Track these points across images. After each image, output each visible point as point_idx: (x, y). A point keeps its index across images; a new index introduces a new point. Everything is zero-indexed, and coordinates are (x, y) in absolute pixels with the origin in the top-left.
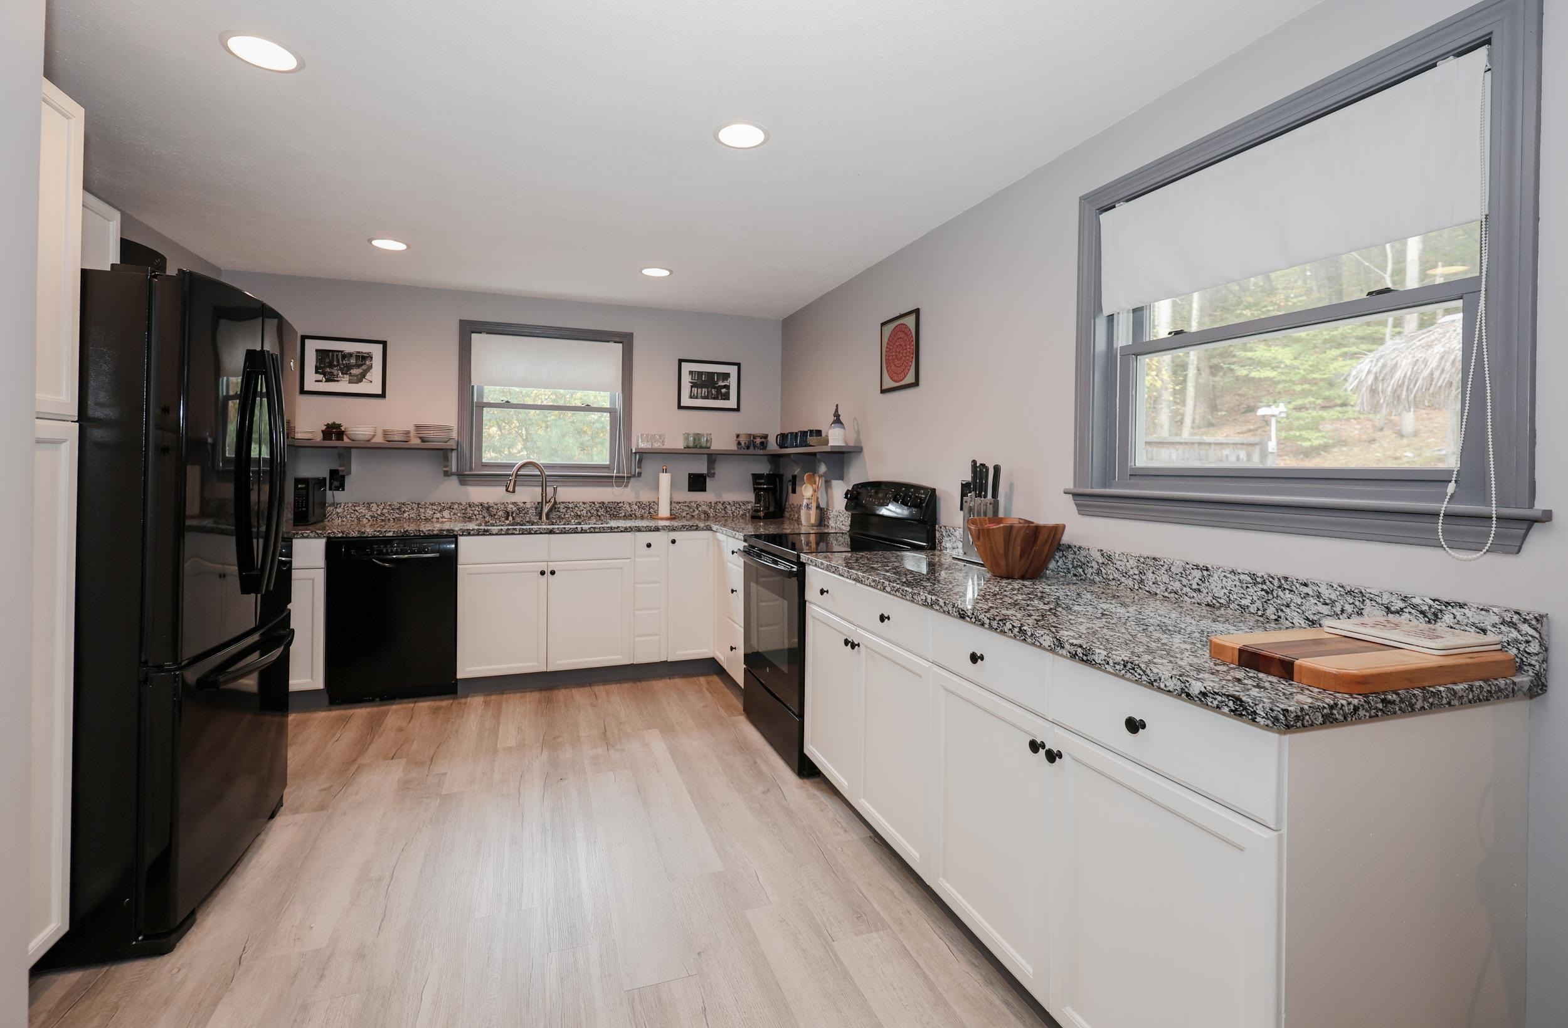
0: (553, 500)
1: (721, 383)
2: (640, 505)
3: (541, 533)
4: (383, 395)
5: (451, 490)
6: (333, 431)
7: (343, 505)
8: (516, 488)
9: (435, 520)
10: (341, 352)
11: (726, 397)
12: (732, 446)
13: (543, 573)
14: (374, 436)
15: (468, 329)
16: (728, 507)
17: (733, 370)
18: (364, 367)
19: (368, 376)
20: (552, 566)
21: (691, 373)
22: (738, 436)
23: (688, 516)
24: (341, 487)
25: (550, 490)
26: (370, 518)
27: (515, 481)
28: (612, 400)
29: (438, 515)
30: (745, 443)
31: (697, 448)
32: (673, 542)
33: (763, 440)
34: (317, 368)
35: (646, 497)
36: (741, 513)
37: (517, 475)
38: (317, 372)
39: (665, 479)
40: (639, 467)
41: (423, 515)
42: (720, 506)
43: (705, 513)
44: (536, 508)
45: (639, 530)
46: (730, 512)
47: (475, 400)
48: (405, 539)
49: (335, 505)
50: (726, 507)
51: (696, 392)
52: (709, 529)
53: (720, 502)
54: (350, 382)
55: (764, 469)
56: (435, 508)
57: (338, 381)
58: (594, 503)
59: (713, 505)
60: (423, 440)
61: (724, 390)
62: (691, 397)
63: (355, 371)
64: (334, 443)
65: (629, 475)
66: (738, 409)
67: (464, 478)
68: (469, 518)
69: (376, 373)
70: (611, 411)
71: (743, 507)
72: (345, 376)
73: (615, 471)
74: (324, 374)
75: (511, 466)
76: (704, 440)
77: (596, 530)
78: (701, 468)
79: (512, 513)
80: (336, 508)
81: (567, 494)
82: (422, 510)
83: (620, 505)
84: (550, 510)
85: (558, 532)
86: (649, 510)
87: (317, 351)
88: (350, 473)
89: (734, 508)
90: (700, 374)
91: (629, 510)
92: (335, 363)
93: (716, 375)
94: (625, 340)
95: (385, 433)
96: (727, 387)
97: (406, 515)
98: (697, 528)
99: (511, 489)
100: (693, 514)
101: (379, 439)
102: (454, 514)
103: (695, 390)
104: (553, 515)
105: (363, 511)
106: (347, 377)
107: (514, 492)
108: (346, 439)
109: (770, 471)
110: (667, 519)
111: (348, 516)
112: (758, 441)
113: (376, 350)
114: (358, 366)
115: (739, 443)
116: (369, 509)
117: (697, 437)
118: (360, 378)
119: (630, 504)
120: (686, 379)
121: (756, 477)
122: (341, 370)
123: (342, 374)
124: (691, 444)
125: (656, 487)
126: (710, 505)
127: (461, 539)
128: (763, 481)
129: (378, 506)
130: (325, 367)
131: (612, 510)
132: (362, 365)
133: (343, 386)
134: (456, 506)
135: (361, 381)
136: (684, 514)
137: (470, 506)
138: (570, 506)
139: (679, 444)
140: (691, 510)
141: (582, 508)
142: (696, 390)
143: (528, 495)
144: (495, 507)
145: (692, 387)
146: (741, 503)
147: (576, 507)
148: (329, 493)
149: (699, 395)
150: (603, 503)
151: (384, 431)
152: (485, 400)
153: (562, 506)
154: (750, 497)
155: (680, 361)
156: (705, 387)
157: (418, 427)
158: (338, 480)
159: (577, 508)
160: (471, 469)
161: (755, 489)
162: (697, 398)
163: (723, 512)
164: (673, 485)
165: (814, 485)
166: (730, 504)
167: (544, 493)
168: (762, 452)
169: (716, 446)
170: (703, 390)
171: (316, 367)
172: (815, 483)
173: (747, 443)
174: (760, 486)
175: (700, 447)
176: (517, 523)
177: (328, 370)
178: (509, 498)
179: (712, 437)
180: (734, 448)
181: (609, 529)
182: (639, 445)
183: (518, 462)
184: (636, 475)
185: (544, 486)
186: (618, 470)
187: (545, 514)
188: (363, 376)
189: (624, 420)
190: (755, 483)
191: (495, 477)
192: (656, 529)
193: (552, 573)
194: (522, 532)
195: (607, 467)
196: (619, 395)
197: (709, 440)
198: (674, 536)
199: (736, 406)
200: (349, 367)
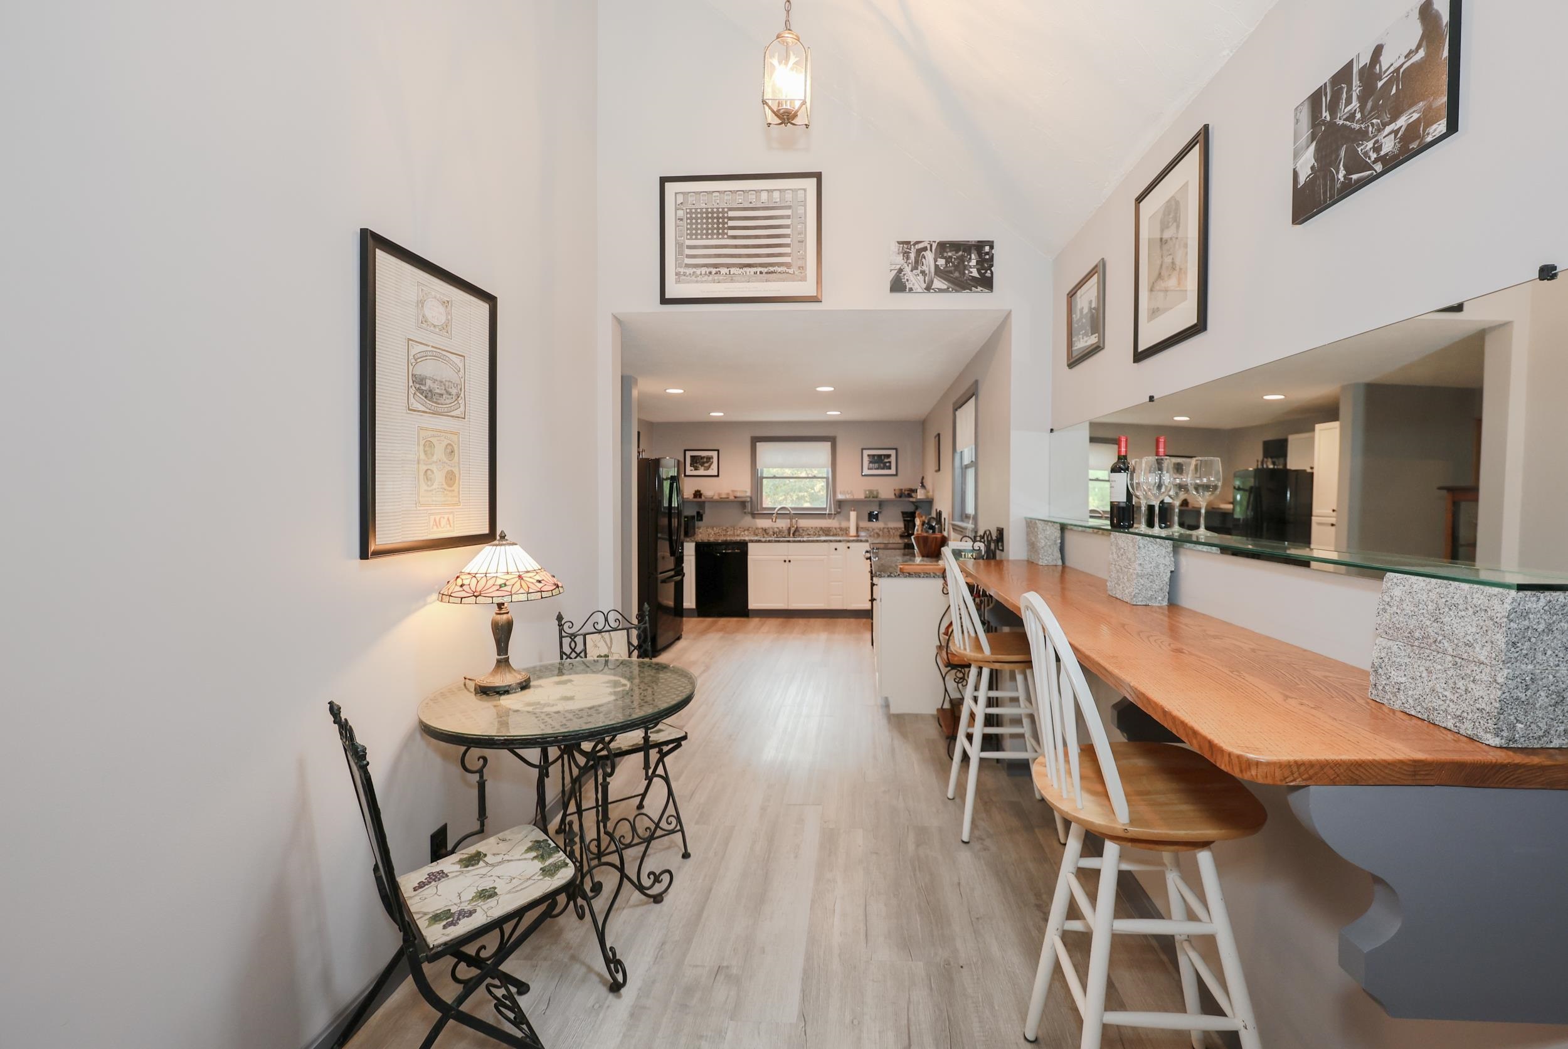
0: (795, 526)
1: (886, 460)
2: (841, 529)
4: (718, 476)
5: (748, 521)
6: (698, 494)
7: (702, 527)
8: (777, 520)
9: (741, 535)
10: (701, 456)
11: (889, 468)
12: (891, 496)
13: (785, 561)
14: (714, 495)
15: (755, 440)
16: (891, 530)
17: (893, 453)
18: (710, 463)
19: (712, 467)
20: (790, 558)
21: (869, 455)
22: (895, 490)
24: (701, 520)
25: (794, 521)
26: (712, 534)
27: (776, 517)
28: (828, 473)
29: (743, 533)
30: (899, 494)
31: (872, 497)
32: (849, 548)
33: (909, 492)
34: (691, 464)
35: (844, 525)
37: (777, 514)
38: (691, 466)
39: (853, 515)
40: (840, 508)
41: (735, 533)
42: (886, 530)
43: (877, 533)
44: (788, 530)
45: (831, 541)
46: (892, 533)
47: (759, 475)
48: (726, 544)
49: (699, 528)
52: (867, 541)
53: (886, 528)
54: (704, 470)
55: (909, 509)
56: (739, 529)
57: (699, 469)
58: (817, 527)
59: (882, 529)
60: (735, 497)
61: (888, 464)
62: (869, 469)
63: (706, 465)
64: (698, 500)
65: (835, 513)
66: (896, 475)
67: (754, 515)
68: (757, 534)
69: (715, 465)
70: (827, 478)
71: (899, 531)
73: (828, 511)
74: (694, 467)
75: (775, 508)
76: (875, 493)
77: (810, 541)
78: (875, 509)
79: (776, 532)
81: (803, 523)
82: (735, 531)
83: (830, 528)
84: (795, 532)
85: (792, 541)
86: (846, 531)
87: (691, 456)
88: (705, 513)
89: (894, 531)
90: (874, 456)
91: (836, 531)
92: (698, 461)
93: (883, 455)
94: (833, 440)
95: (719, 494)
96: (890, 462)
98: (861, 541)
99: (774, 520)
101: (716, 497)
102: (750, 532)
103: (871, 465)
104: (797, 533)
105: (710, 530)
106: (703, 468)
107: (775, 522)
108: (703, 497)
110: (855, 536)
111: (703, 533)
112: (906, 493)
113: (715, 454)
114: (707, 462)
115: (895, 494)
116: (713, 529)
117: (871, 492)
118: (708, 468)
119: (835, 528)
120: (866, 460)
121: (904, 513)
122: (701, 464)
123: (701, 466)
124: (869, 496)
125: (848, 519)
126: (880, 530)
127: (750, 545)
128: (907, 516)
130: (694, 463)
131: (827, 531)
132: (709, 461)
133: (701, 472)
134: (747, 528)
135: (708, 469)
137: (754, 528)
138: (805, 528)
139: (861, 496)
140: (869, 532)
141: (811, 530)
143: (783, 524)
144: (768, 529)
145: (869, 463)
146: (898, 529)
148: (696, 522)
149: (874, 468)
150: (822, 528)
152: (764, 476)
153: (801, 528)
154: (901, 525)
155: (863, 449)
157: (733, 491)
158: (700, 516)
159: (807, 530)
160: (758, 511)
161: (904, 520)
162: (872, 469)
163: (888, 533)
164: (858, 518)
167: (791, 521)
168: (907, 499)
169: (882, 497)
170: (876, 464)
174: (906, 519)
175: (873, 497)
176: (778, 537)
177: (695, 465)
178: (775, 525)
179: (880, 491)
180: (893, 497)
181: (817, 541)
182: (840, 497)
183: (779, 507)
184: (839, 513)
185: (791, 519)
186: (830, 510)
187: (792, 532)
188: (710, 466)
189: (832, 484)
190: (903, 517)
191: (768, 514)
192: (840, 541)
193: (790, 561)
194: (776, 541)
195: (825, 509)
196: (830, 470)
197: (878, 493)
198: (849, 544)
199: (895, 472)
200: (704, 463)
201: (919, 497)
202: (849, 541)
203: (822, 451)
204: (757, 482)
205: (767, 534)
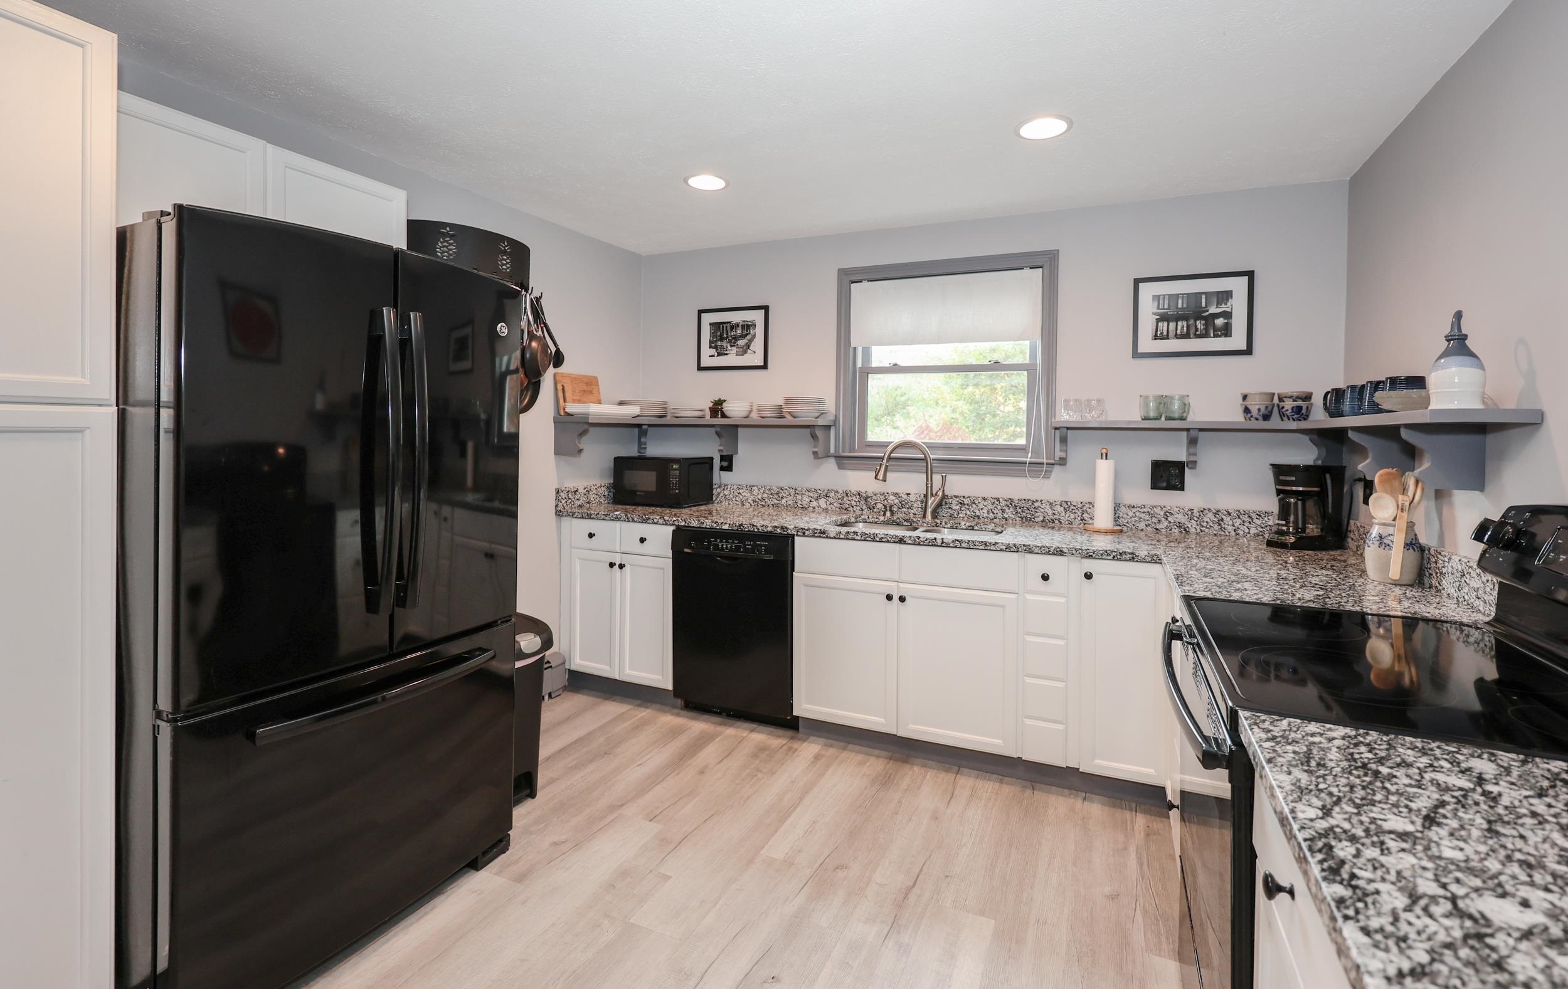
0: (940, 494)
1: (1213, 310)
2: (1067, 506)
3: (888, 541)
4: (765, 366)
5: (828, 473)
6: (719, 409)
7: (729, 487)
8: (889, 474)
9: (811, 509)
10: (730, 322)
11: (1226, 331)
12: (1236, 416)
13: (889, 598)
14: (751, 412)
15: (849, 278)
16: (1227, 519)
17: (1237, 286)
18: (749, 337)
20: (904, 589)
21: (1157, 298)
22: (1245, 397)
23: (1149, 529)
24: (730, 468)
25: (937, 479)
26: (752, 502)
27: (887, 466)
28: (1033, 355)
29: (814, 504)
30: (1259, 410)
31: (1163, 419)
32: (1088, 576)
33: (1300, 403)
34: (711, 343)
35: (1076, 495)
36: (1253, 531)
37: (890, 458)
38: (711, 347)
39: (1104, 470)
40: (1065, 447)
41: (799, 502)
42: (1210, 517)
43: (1180, 526)
44: (922, 502)
45: (1029, 550)
46: (1230, 528)
47: (859, 364)
49: (724, 486)
50: (1222, 520)
51: (1165, 329)
52: (1155, 560)
53: (1209, 510)
55: (1305, 455)
56: (811, 494)
57: (727, 354)
58: (998, 500)
59: (1196, 514)
60: (793, 415)
61: (1219, 322)
62: (1156, 337)
63: (741, 342)
64: (719, 421)
65: (1052, 461)
66: (1247, 352)
67: (842, 461)
68: (846, 509)
69: (758, 345)
70: (1029, 368)
71: (1258, 522)
72: (733, 348)
73: (1030, 455)
74: (716, 348)
75: (884, 445)
76: (1176, 406)
77: (963, 545)
78: (1176, 452)
79: (891, 506)
80: (724, 490)
81: (960, 485)
82: (799, 497)
83: (1036, 504)
84: (940, 505)
85: (910, 542)
87: (710, 324)
88: (737, 453)
89: (1238, 522)
90: (1175, 297)
91: (1050, 512)
92: (725, 336)
93: (1203, 297)
94: (1048, 264)
95: (761, 409)
96: (1228, 315)
97: (784, 501)
98: (1133, 558)
99: (881, 476)
100: (1159, 526)
101: (755, 416)
102: (831, 504)
103: (1163, 326)
104: (943, 512)
105: (746, 494)
106: (734, 349)
107: (885, 479)
108: (728, 416)
109: (1317, 459)
110: (1108, 532)
111: (734, 499)
112: (1289, 405)
113: (758, 317)
114: (744, 336)
115: (1247, 410)
116: (751, 491)
117: (1163, 401)
119: (1051, 504)
121: (1280, 470)
122: (730, 342)
123: (731, 346)
124: (1152, 414)
125: (1091, 481)
126: (1190, 513)
128: (1293, 478)
129: (759, 489)
130: (716, 341)
131: (1026, 516)
132: (747, 335)
133: (731, 359)
134: (832, 495)
135: (745, 352)
136: (1142, 525)
137: (847, 494)
138: (966, 501)
139: (1132, 415)
140: (1155, 520)
141: (981, 506)
142: (1165, 324)
144: (874, 497)
145: (1158, 321)
146: (1254, 516)
147: (974, 503)
148: (716, 474)
149: (1172, 334)
150: (1010, 506)
151: (759, 406)
152: (875, 364)
153: (954, 502)
154: (1272, 504)
155: (1137, 282)
156: (1182, 319)
157: (787, 400)
158: (726, 460)
159: (974, 506)
160: (852, 449)
161: (1279, 492)
162: (1167, 338)
163: (1216, 527)
164: (1121, 476)
165: (1400, 497)
166: (1229, 514)
167: (929, 482)
168: (1294, 425)
169: (1198, 415)
170: (1180, 323)
171: (710, 341)
172: (1404, 491)
173: (1263, 409)
174: (1288, 488)
175: (1168, 418)
177: (719, 343)
178: (889, 489)
179: (1191, 401)
180: (1241, 418)
182: (1064, 416)
184: (1063, 462)
185: (929, 474)
186: (1036, 452)
187: (929, 510)
188: (748, 346)
189: (1045, 380)
190: (1278, 482)
191: (874, 458)
192: (1060, 552)
193: (902, 599)
195: (1022, 449)
196: (1038, 343)
197: (1185, 406)
198: (1089, 565)
199: (1243, 346)
200: (736, 338)
202: (1088, 554)
204: (851, 378)
205: (871, 508)
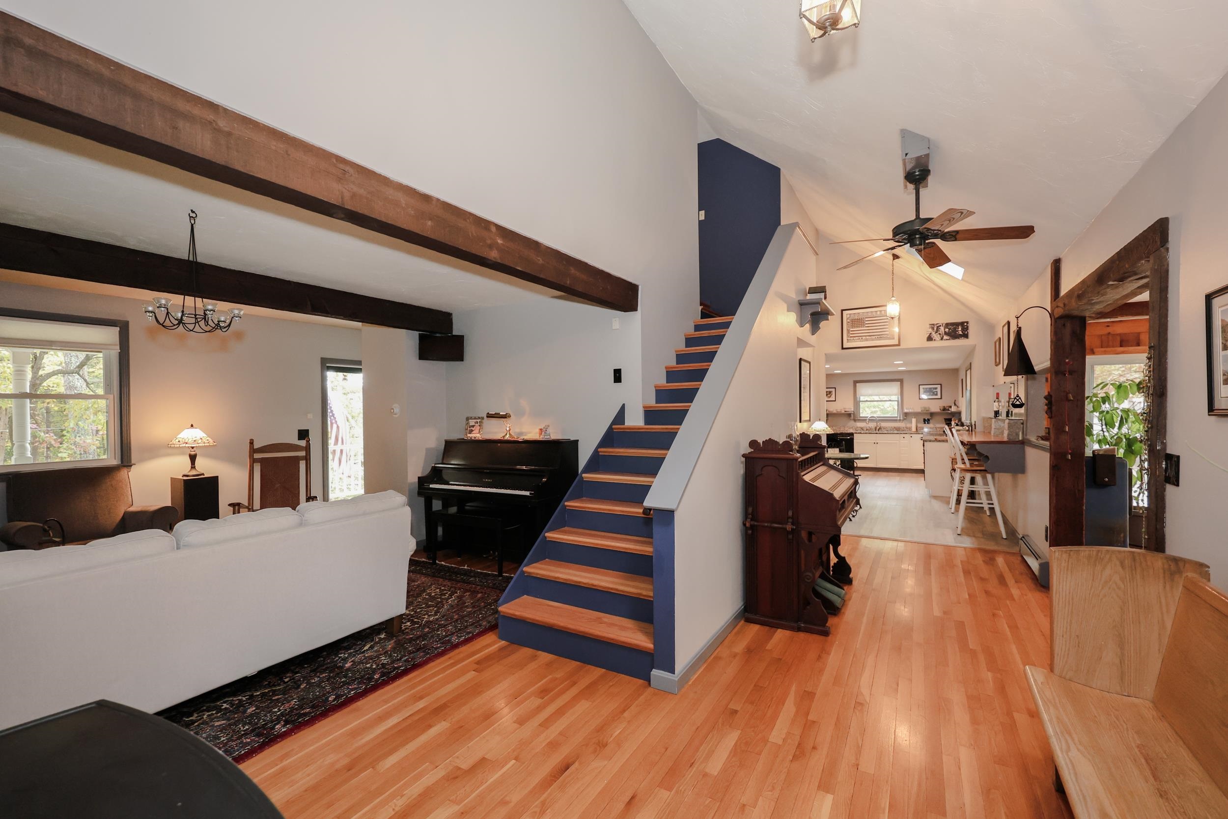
0: (880, 426)
2: (907, 428)
4: (835, 401)
5: (852, 423)
8: (869, 423)
11: (937, 395)
13: (874, 443)
15: (855, 382)
17: (939, 387)
18: (831, 394)
19: (832, 396)
20: (877, 441)
21: (923, 388)
22: (939, 407)
25: (879, 424)
27: (869, 421)
28: (898, 398)
29: (850, 429)
31: (926, 411)
32: (911, 437)
35: (908, 425)
37: (869, 419)
39: (914, 420)
40: (906, 417)
44: (875, 428)
45: (901, 433)
47: (858, 400)
48: (842, 433)
58: (892, 427)
60: (848, 412)
61: (935, 393)
63: (829, 395)
65: (903, 419)
67: (855, 420)
69: (833, 395)
70: (898, 401)
75: (867, 417)
76: (927, 408)
78: (928, 417)
79: (868, 429)
81: (883, 424)
82: (844, 428)
83: (900, 428)
84: (879, 429)
86: (910, 429)
90: (926, 388)
91: (902, 429)
93: (932, 388)
94: (901, 381)
95: (836, 410)
96: (937, 392)
99: (867, 423)
101: (835, 412)
102: (853, 429)
110: (915, 431)
112: (947, 408)
113: (833, 390)
114: (829, 394)
117: (925, 408)
119: (903, 427)
120: (922, 390)
124: (923, 410)
125: (911, 423)
127: (855, 435)
131: (898, 429)
135: (830, 398)
138: (885, 428)
139: (919, 410)
141: (889, 429)
143: (872, 425)
144: (864, 428)
145: (923, 393)
150: (895, 427)
152: (861, 400)
153: (883, 428)
155: (919, 385)
157: (844, 408)
159: (887, 428)
160: (857, 418)
164: (917, 422)
169: (931, 410)
173: (943, 409)
176: (869, 431)
178: (868, 426)
179: (931, 407)
180: (939, 410)
181: (893, 433)
182: (906, 411)
183: (870, 416)
184: (905, 419)
185: (877, 423)
186: (900, 417)
187: (877, 429)
188: (830, 396)
189: (901, 404)
190: (946, 421)
191: (864, 420)
192: (906, 433)
193: (877, 443)
194: (869, 433)
195: (897, 417)
196: (900, 397)
197: (929, 409)
198: (911, 435)
199: (940, 397)
201: (953, 410)
202: (911, 434)
203: (895, 388)
204: (857, 403)
205: (863, 430)
